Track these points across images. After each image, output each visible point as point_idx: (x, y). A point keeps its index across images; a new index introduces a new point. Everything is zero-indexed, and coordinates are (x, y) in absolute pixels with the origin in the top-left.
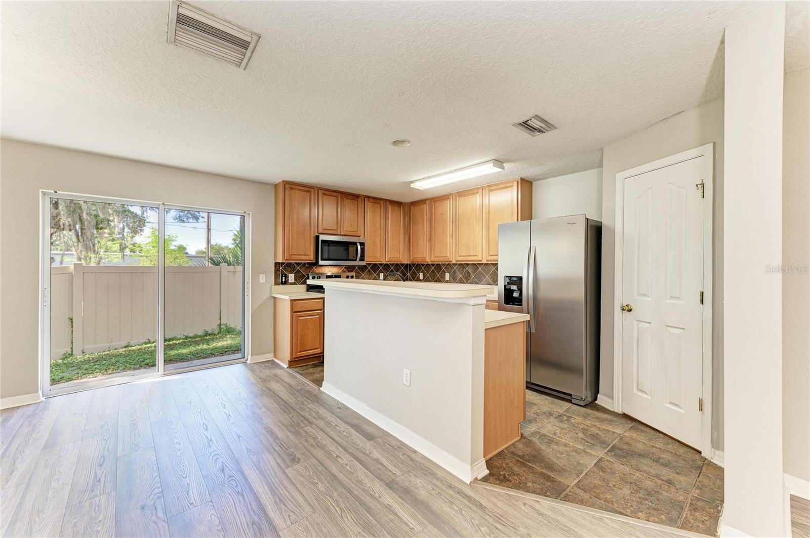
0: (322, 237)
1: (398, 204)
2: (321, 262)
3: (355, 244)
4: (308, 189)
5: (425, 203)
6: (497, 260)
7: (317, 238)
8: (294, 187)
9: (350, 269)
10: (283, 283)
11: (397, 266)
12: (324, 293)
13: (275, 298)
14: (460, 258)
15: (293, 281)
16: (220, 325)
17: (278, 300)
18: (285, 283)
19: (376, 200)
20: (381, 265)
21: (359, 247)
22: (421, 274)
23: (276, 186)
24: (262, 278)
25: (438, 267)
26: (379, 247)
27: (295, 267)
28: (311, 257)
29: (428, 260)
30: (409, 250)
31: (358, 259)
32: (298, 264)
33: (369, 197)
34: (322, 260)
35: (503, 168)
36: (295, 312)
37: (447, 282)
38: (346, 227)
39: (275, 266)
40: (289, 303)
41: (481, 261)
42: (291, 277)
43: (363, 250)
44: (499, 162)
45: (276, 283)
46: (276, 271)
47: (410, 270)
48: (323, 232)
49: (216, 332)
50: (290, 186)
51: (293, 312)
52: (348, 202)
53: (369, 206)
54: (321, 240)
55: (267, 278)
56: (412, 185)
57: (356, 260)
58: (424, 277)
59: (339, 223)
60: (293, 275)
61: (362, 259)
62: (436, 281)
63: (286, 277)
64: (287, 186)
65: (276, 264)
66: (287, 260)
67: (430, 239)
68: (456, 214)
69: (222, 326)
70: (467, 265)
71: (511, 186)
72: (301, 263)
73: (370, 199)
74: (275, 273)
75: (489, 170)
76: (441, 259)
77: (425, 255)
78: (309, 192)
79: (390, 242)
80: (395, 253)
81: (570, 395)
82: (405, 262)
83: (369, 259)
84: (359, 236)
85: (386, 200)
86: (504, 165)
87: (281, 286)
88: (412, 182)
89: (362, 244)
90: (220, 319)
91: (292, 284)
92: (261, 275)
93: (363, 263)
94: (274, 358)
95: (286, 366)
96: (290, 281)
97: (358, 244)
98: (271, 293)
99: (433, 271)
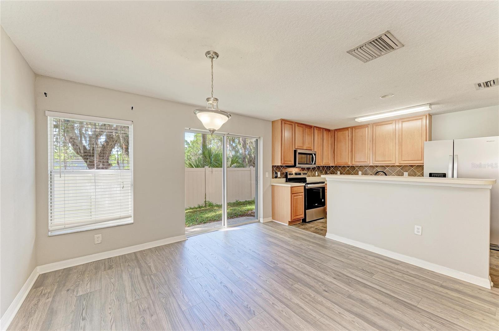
0: (299, 151)
1: (328, 130)
3: (311, 154)
5: (348, 130)
6: (423, 163)
7: (295, 151)
8: (286, 122)
13: (273, 186)
15: (280, 176)
16: (205, 202)
17: (276, 188)
18: (276, 177)
19: (319, 128)
22: (339, 171)
23: (273, 122)
24: (267, 175)
25: (353, 168)
26: (320, 157)
27: (280, 168)
28: (291, 162)
29: (349, 164)
30: (334, 159)
32: (282, 167)
33: (316, 127)
34: (298, 164)
36: (293, 194)
38: (307, 145)
39: (272, 168)
40: (290, 189)
41: (394, 164)
43: (315, 157)
44: (430, 105)
45: (273, 178)
46: (273, 170)
48: (297, 148)
49: (204, 206)
52: (307, 130)
53: (316, 132)
54: (298, 153)
55: (269, 174)
56: (356, 120)
57: (312, 164)
58: (341, 174)
59: (303, 143)
60: (280, 173)
61: (315, 164)
62: (349, 175)
63: (277, 173)
64: (283, 122)
65: (273, 166)
66: (283, 164)
68: (373, 136)
69: (207, 202)
73: (317, 128)
74: (272, 172)
79: (325, 153)
80: (327, 160)
83: (317, 164)
84: (312, 150)
85: (323, 129)
87: (275, 179)
88: (356, 118)
89: (315, 155)
90: (205, 198)
91: (279, 178)
92: (267, 173)
93: (315, 166)
94: (273, 219)
95: (287, 225)
96: (278, 176)
97: (313, 155)
98: (270, 183)
99: (348, 170)
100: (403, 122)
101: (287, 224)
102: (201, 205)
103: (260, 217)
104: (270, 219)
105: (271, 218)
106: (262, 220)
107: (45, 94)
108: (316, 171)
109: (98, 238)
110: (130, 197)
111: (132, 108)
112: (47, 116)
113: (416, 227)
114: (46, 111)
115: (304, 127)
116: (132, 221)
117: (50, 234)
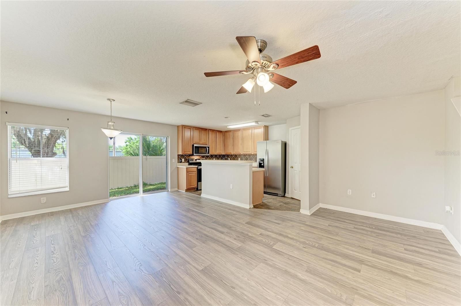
0: (195, 145)
1: (220, 132)
2: (195, 154)
3: (206, 147)
4: (189, 128)
5: (231, 132)
6: (257, 153)
7: (193, 145)
9: (203, 157)
11: (220, 156)
12: (201, 166)
13: (178, 167)
14: (244, 153)
15: (184, 161)
17: (179, 168)
18: (181, 162)
19: (213, 130)
20: (214, 155)
21: (207, 149)
22: (229, 158)
23: (178, 126)
24: (174, 161)
25: (236, 156)
26: (214, 149)
28: (191, 153)
29: (232, 153)
30: (225, 149)
31: (207, 153)
32: (185, 155)
33: (210, 130)
34: (195, 153)
35: (258, 124)
38: (203, 141)
40: (185, 169)
41: (252, 153)
42: (183, 160)
43: (209, 149)
44: (257, 122)
45: (178, 162)
46: (178, 157)
47: (225, 157)
48: (195, 143)
50: (184, 127)
51: (187, 172)
52: (203, 132)
53: (210, 133)
54: (195, 146)
55: (175, 160)
56: (228, 127)
57: (206, 153)
59: (200, 140)
60: (184, 159)
61: (208, 153)
62: (234, 160)
63: (181, 160)
64: (183, 127)
65: (178, 155)
66: (183, 154)
67: (233, 145)
68: (242, 137)
70: (247, 155)
71: (261, 128)
72: (186, 155)
73: (211, 130)
74: (178, 159)
75: (254, 124)
76: (237, 153)
77: (231, 151)
78: (190, 128)
79: (218, 146)
80: (220, 151)
81: (277, 194)
82: (223, 154)
83: (211, 153)
84: (207, 144)
85: (216, 131)
86: (259, 122)
87: (180, 163)
88: (228, 126)
89: (208, 147)
92: (173, 159)
93: (208, 155)
94: (178, 189)
95: (184, 192)
96: (183, 161)
97: (207, 148)
98: (176, 166)
99: (234, 157)
100: (254, 129)
101: (184, 191)
102: (136, 185)
103: (169, 188)
104: (176, 189)
106: (169, 191)
107: (6, 112)
108: (214, 158)
109: (44, 200)
110: (67, 175)
111: (68, 119)
112: (7, 126)
113: (231, 185)
114: (7, 123)
115: (200, 130)
116: (69, 190)
117: (9, 196)
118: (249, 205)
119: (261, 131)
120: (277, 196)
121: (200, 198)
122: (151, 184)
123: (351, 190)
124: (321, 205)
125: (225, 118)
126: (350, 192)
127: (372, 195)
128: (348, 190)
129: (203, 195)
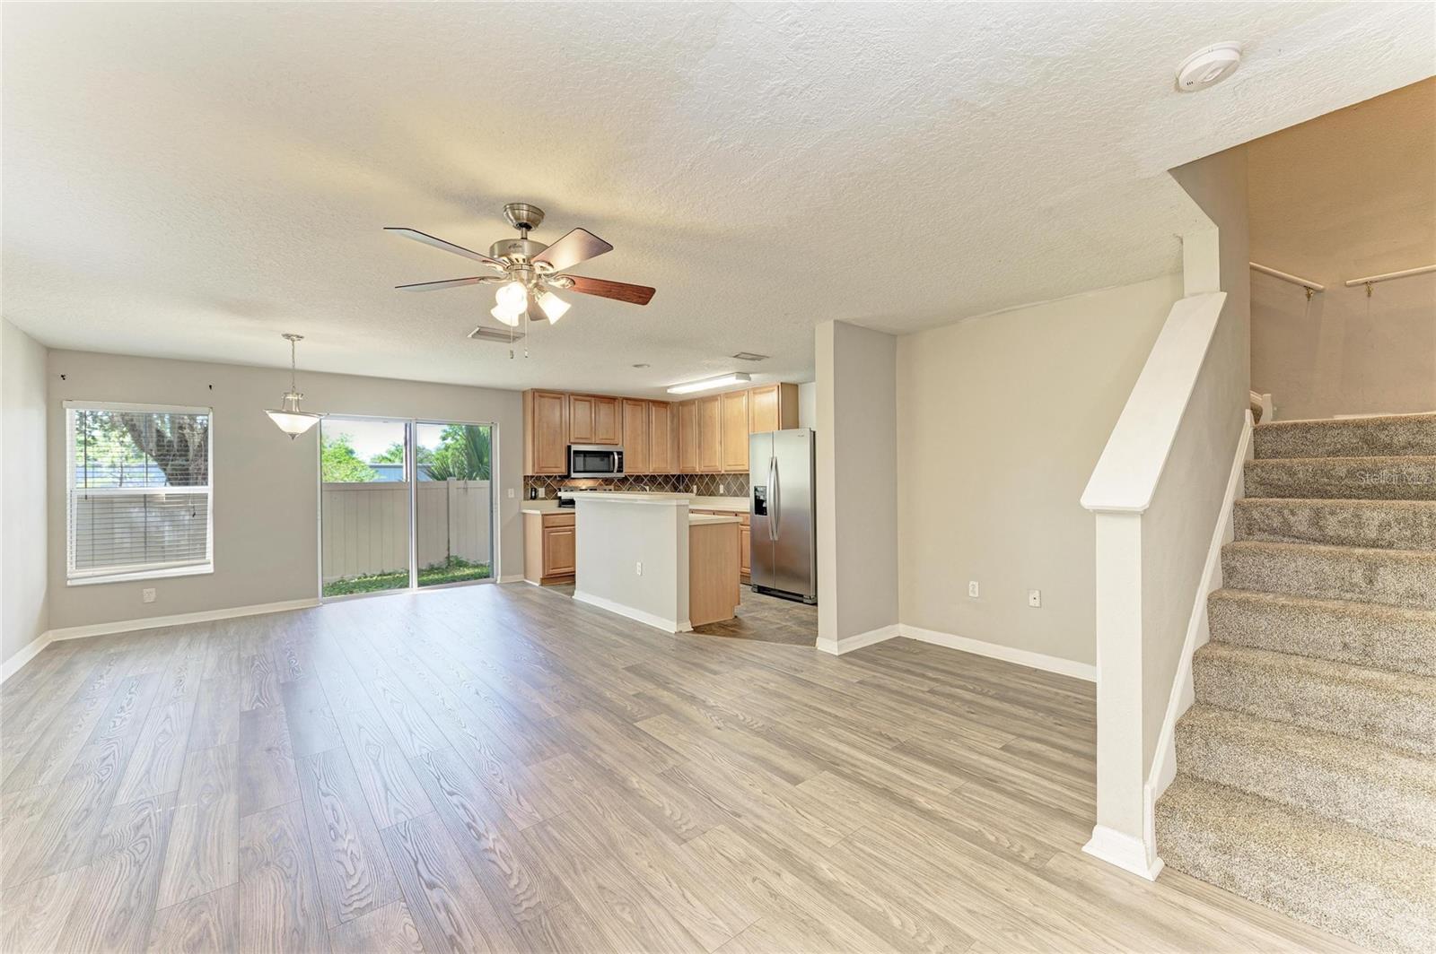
0: (574, 448)
2: (573, 475)
3: (612, 453)
4: (559, 396)
6: (749, 471)
7: (569, 447)
8: (543, 394)
9: (608, 481)
10: (532, 498)
11: (667, 478)
12: (574, 507)
13: (524, 514)
14: (728, 468)
15: (543, 496)
16: (448, 557)
17: (528, 517)
18: (534, 498)
19: (636, 401)
20: (646, 476)
21: (616, 457)
22: (695, 487)
23: (523, 393)
24: (511, 493)
25: (713, 478)
26: (640, 456)
27: (545, 480)
28: (563, 470)
29: (698, 470)
30: (679, 457)
31: (615, 471)
32: (549, 477)
33: (627, 399)
34: (574, 472)
35: (750, 379)
36: (547, 527)
37: (722, 495)
38: (602, 434)
39: (525, 480)
40: (540, 518)
42: (541, 492)
43: (621, 460)
44: (744, 374)
45: (525, 499)
46: (526, 484)
47: (683, 482)
48: (577, 441)
49: (444, 567)
50: (540, 393)
51: (545, 527)
52: (604, 410)
53: (628, 408)
54: (575, 451)
55: (515, 493)
57: (612, 472)
58: (698, 490)
59: (594, 430)
60: (543, 489)
61: (620, 471)
62: (710, 495)
63: (536, 491)
64: (536, 394)
65: (526, 477)
66: (536, 473)
67: (700, 447)
68: (723, 419)
69: (451, 559)
70: (741, 475)
71: (772, 391)
72: (551, 477)
73: (629, 402)
74: (524, 488)
75: (732, 381)
76: (711, 469)
77: (697, 464)
78: (559, 398)
79: (655, 449)
80: (660, 463)
81: (802, 596)
82: (676, 472)
83: (627, 470)
84: (617, 445)
85: (648, 401)
86: (751, 375)
87: (531, 501)
88: (668, 387)
89: (620, 454)
90: (449, 549)
91: (542, 499)
92: (510, 490)
93: (623, 475)
94: (526, 578)
95: (537, 585)
96: (540, 496)
97: (615, 454)
98: (520, 508)
99: (707, 483)
100: (755, 394)
101: (536, 582)
102: (436, 566)
103: (497, 575)
104: (520, 578)
105: (522, 576)
106: (498, 582)
107: (62, 376)
112: (65, 409)
114: (64, 402)
115: (593, 401)
116: (212, 571)
117: (69, 583)
118: (675, 623)
119: (771, 400)
120: (802, 602)
121: (572, 603)
122: (479, 563)
123: (976, 584)
124: (903, 630)
125: (636, 366)
126: (974, 588)
127: (1031, 598)
128: (971, 583)
129: (579, 595)
